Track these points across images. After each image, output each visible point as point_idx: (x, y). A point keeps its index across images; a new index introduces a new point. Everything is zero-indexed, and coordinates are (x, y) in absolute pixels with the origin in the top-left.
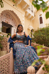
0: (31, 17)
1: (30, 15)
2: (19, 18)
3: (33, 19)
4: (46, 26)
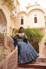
0: (14, 17)
1: (14, 15)
2: (6, 17)
3: (16, 19)
4: (27, 28)
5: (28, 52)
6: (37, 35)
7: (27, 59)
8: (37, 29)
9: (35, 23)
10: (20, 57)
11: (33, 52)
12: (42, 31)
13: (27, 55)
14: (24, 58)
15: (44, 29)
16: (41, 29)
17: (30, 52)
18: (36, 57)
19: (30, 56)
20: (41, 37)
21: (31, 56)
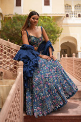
5: (51, 80)
6: (51, 29)
7: (50, 102)
8: (50, 17)
9: (45, 5)
10: (29, 97)
11: (65, 79)
12: (58, 22)
13: (50, 91)
14: (42, 101)
15: (62, 19)
16: (57, 18)
17: (57, 82)
18: (70, 94)
19: (58, 92)
20: (57, 33)
21: (60, 94)
